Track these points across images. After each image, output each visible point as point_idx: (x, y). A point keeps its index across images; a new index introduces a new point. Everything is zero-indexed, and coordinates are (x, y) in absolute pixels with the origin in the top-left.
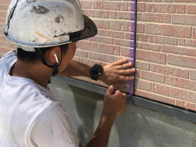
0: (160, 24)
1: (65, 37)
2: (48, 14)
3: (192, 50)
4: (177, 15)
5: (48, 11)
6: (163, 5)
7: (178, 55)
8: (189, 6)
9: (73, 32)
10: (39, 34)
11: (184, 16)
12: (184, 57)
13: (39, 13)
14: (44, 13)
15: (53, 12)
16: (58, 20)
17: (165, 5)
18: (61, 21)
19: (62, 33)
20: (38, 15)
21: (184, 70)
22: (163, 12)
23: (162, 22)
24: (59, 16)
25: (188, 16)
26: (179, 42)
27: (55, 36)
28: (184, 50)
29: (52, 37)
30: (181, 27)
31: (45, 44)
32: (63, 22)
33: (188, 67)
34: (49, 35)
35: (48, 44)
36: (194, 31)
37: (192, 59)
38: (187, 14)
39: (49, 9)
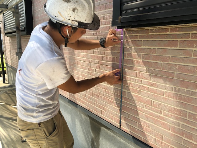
0: (135, 94)
1: (75, 22)
2: (69, 4)
3: (152, 113)
4: (144, 92)
5: (70, 2)
6: (136, 84)
7: (145, 114)
8: (150, 88)
9: (81, 22)
10: (60, 13)
11: (148, 93)
12: (147, 116)
13: (64, 1)
14: (67, 2)
15: (73, 4)
16: (74, 10)
17: (137, 84)
18: (76, 12)
19: (74, 19)
20: (63, 2)
21: (148, 123)
22: (136, 88)
23: (136, 93)
24: (76, 8)
25: (150, 94)
26: (145, 107)
27: (69, 19)
28: (147, 112)
29: (67, 19)
30: (146, 99)
31: (62, 22)
32: (77, 13)
33: (149, 122)
34: (66, 17)
35: (64, 22)
36: (153, 102)
37: (152, 118)
38: (149, 92)
39: (71, 1)
